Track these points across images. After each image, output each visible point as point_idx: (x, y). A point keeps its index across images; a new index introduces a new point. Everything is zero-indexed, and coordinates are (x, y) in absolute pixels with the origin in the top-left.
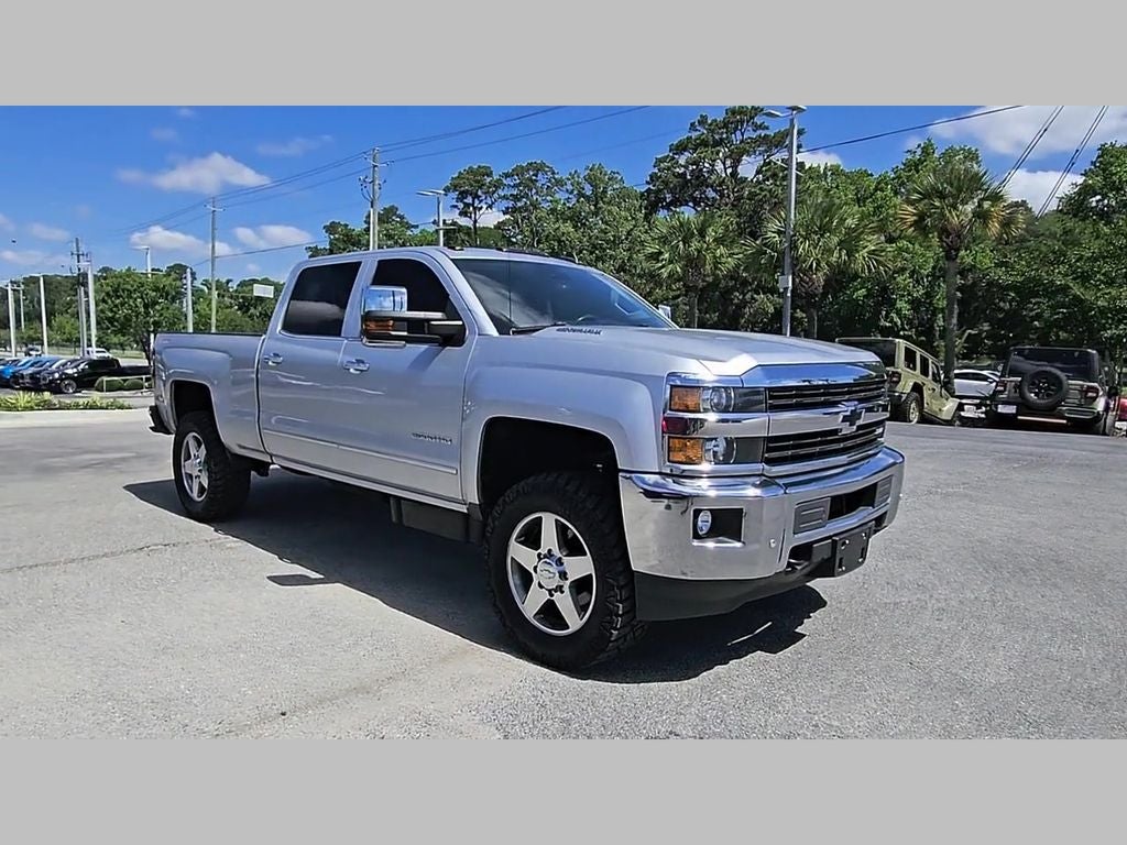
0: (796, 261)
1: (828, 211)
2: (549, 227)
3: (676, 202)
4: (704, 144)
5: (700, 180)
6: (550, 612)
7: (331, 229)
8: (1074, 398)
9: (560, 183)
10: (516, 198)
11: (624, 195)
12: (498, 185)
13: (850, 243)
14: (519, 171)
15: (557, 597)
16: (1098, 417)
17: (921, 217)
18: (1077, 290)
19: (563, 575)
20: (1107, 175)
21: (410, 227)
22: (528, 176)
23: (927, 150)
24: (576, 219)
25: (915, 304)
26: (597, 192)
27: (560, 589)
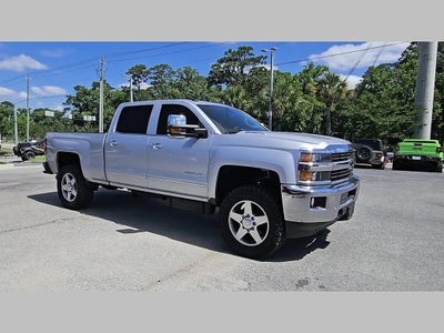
0: (274, 106)
1: (284, 87)
2: (169, 90)
3: (219, 82)
4: (231, 60)
5: (229, 74)
6: (248, 238)
7: (77, 88)
8: (374, 157)
9: (173, 73)
10: (156, 78)
11: (199, 78)
12: (148, 73)
13: (293, 100)
14: (157, 67)
15: (251, 232)
16: (382, 164)
17: (319, 91)
18: (372, 119)
19: (254, 224)
20: (372, 77)
21: (111, 88)
22: (161, 69)
23: (311, 66)
24: (180, 87)
25: (307, 123)
26: (189, 77)
27: (252, 229)
